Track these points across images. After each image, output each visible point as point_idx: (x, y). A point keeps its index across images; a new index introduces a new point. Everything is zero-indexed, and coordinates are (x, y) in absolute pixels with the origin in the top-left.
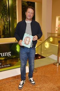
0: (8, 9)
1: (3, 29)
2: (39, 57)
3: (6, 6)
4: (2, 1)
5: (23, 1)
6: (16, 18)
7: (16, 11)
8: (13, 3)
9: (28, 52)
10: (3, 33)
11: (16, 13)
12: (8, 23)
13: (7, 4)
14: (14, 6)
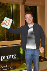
0: (12, 14)
1: (7, 32)
2: (42, 59)
3: (10, 11)
4: (7, 6)
5: (26, 6)
6: (20, 22)
7: (19, 16)
8: (16, 8)
9: (33, 53)
10: (7, 36)
11: (19, 17)
12: (12, 26)
13: (11, 9)
14: (17, 11)
